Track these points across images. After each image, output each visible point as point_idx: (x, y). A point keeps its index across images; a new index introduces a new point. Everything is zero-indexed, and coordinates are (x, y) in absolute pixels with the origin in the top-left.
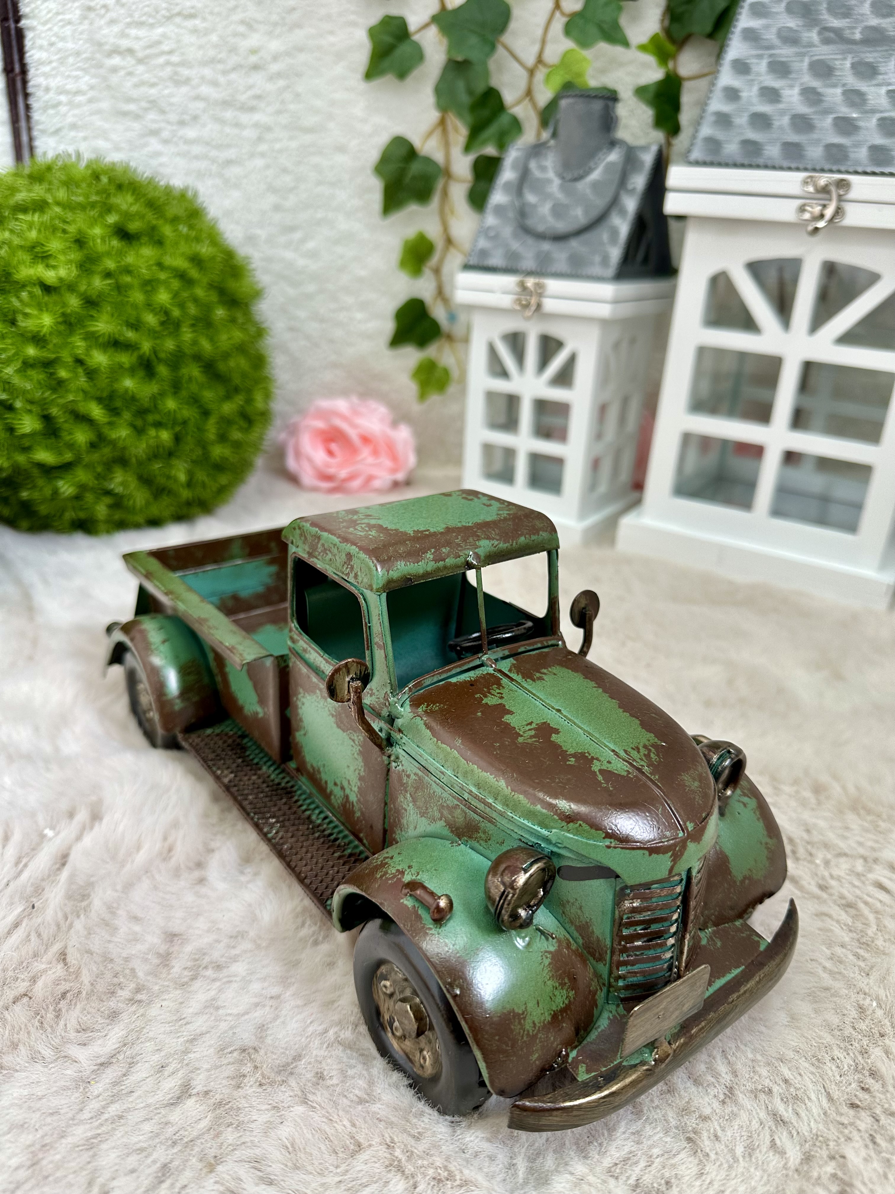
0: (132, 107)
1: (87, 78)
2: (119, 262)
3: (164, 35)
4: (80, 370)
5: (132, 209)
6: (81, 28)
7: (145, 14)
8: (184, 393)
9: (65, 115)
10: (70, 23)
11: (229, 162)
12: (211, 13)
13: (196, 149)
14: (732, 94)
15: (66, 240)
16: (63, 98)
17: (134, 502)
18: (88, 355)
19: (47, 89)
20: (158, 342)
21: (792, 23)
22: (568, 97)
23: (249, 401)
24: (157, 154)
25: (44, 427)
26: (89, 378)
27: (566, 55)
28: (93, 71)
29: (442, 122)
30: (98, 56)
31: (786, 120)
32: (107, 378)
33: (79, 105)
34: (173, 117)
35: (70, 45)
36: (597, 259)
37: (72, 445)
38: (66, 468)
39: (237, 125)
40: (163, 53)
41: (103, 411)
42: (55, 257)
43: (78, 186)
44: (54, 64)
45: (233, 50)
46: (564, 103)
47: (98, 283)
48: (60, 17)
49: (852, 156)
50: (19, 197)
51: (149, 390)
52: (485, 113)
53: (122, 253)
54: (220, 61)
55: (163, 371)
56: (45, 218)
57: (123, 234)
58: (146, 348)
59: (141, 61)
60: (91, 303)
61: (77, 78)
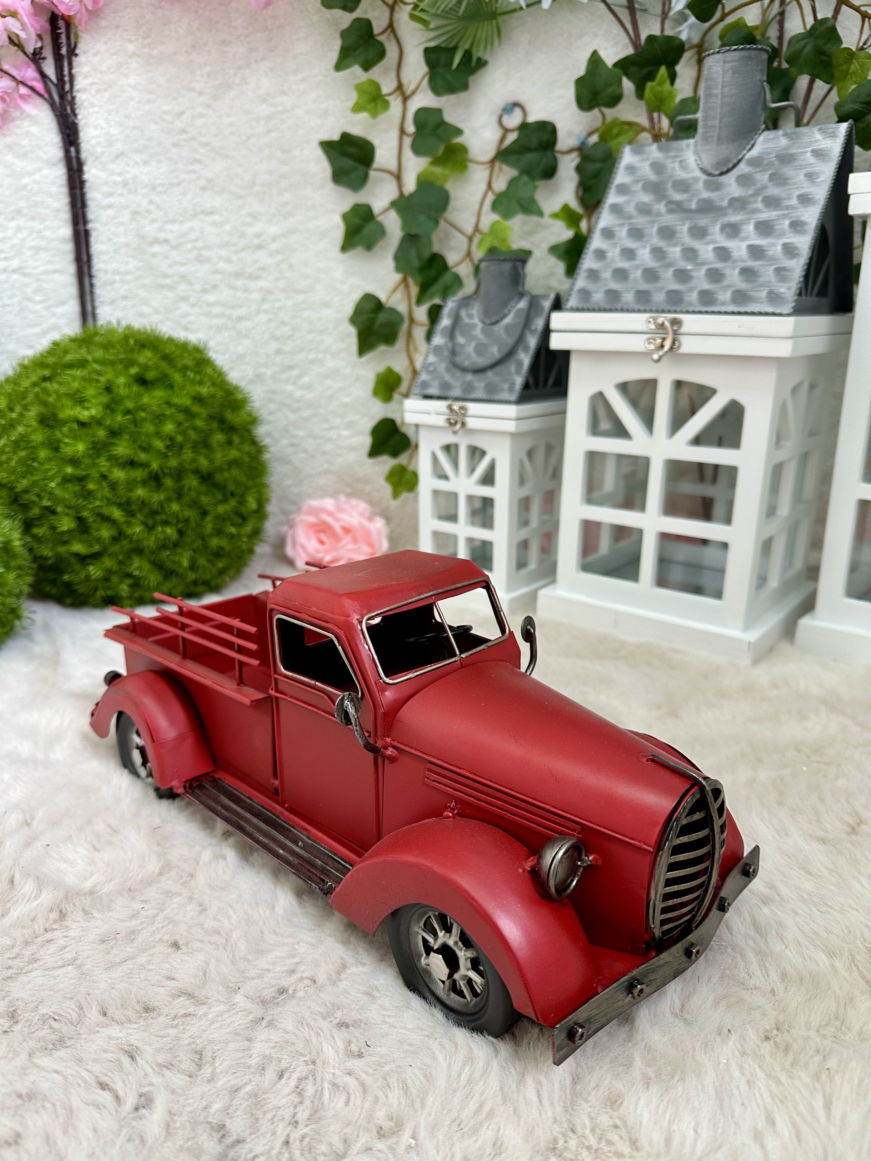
0: (168, 281)
1: (135, 262)
2: (136, 403)
3: (192, 229)
4: (104, 484)
5: (151, 363)
6: (132, 227)
7: (178, 214)
8: (186, 499)
9: (118, 290)
10: (122, 224)
11: (241, 318)
12: (226, 210)
13: (216, 310)
14: (601, 255)
15: (99, 388)
16: (117, 278)
17: (149, 582)
18: (109, 471)
19: (106, 272)
20: (163, 461)
21: (646, 198)
23: (242, 502)
24: (187, 315)
25: (78, 526)
26: (111, 488)
27: (494, 224)
28: (139, 257)
29: (404, 279)
30: (143, 246)
31: (639, 273)
32: (123, 489)
33: (129, 282)
34: (198, 287)
35: (123, 239)
36: (506, 386)
37: (99, 539)
38: (95, 556)
39: (246, 290)
40: (190, 241)
41: (121, 513)
42: (90, 401)
43: (113, 347)
44: (111, 254)
45: (243, 235)
46: (483, 265)
47: (119, 418)
48: (116, 221)
49: (686, 299)
50: (69, 357)
51: (157, 497)
52: (432, 273)
53: (139, 395)
54: (233, 244)
55: (169, 482)
56: (85, 373)
57: (142, 381)
58: (155, 465)
59: (174, 248)
60: (114, 433)
61: (127, 263)
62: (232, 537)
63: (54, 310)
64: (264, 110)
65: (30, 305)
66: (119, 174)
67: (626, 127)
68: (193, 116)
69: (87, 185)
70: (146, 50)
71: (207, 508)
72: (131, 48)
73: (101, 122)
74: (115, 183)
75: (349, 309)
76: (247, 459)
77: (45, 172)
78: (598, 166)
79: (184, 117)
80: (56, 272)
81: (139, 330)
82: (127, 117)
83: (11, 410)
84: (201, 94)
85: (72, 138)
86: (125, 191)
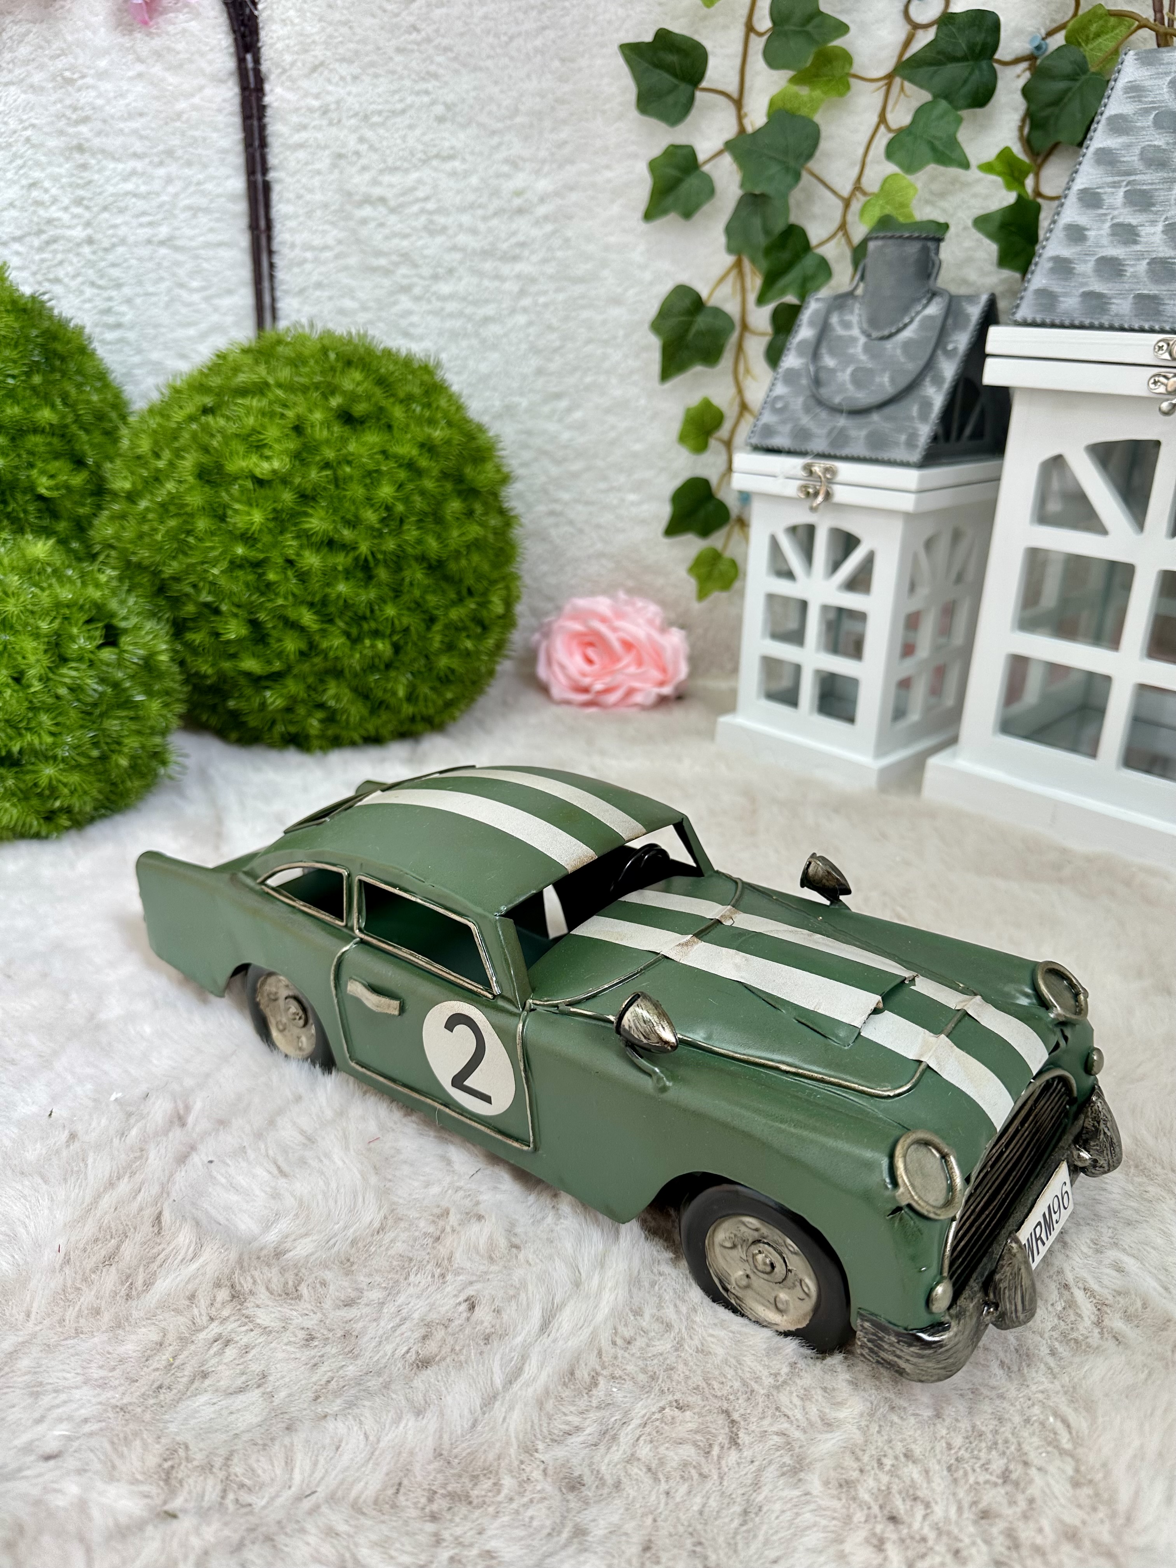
0: (383, 262)
1: (335, 232)
2: (338, 451)
3: (420, 181)
4: (290, 573)
5: (360, 389)
6: (332, 177)
7: (401, 158)
8: (406, 598)
9: (310, 274)
10: (318, 172)
11: (486, 320)
12: (472, 153)
13: (451, 306)
14: (1076, 234)
15: (284, 428)
16: (309, 255)
17: (349, 716)
18: (298, 555)
19: (293, 246)
20: (375, 541)
21: (1160, 140)
22: (877, 238)
23: (484, 604)
24: (408, 313)
25: (251, 633)
26: (299, 580)
27: (888, 180)
28: (342, 223)
29: (738, 264)
30: (348, 207)
31: (1143, 266)
32: (318, 581)
33: (325, 262)
34: (426, 271)
35: (318, 197)
36: (903, 438)
37: (281, 652)
38: (275, 678)
39: (498, 277)
40: (417, 200)
41: (314, 617)
42: (271, 447)
43: (305, 363)
44: (301, 219)
45: (496, 193)
46: (872, 245)
47: (314, 474)
48: (310, 167)
50: (242, 378)
51: (366, 596)
52: (786, 255)
53: (344, 441)
54: (480, 206)
55: (382, 574)
56: (264, 402)
57: (347, 418)
58: (364, 548)
59: (393, 210)
60: (306, 498)
61: (324, 233)
62: (468, 654)
63: (216, 301)
65: (184, 294)
66: (317, 96)
67: (1113, 21)
69: (269, 112)
71: (436, 612)
73: (292, 13)
74: (311, 110)
75: (652, 309)
76: (491, 538)
77: (208, 92)
78: (1062, 85)
80: (220, 244)
81: (341, 337)
83: (157, 456)
85: (248, 39)
86: (325, 122)
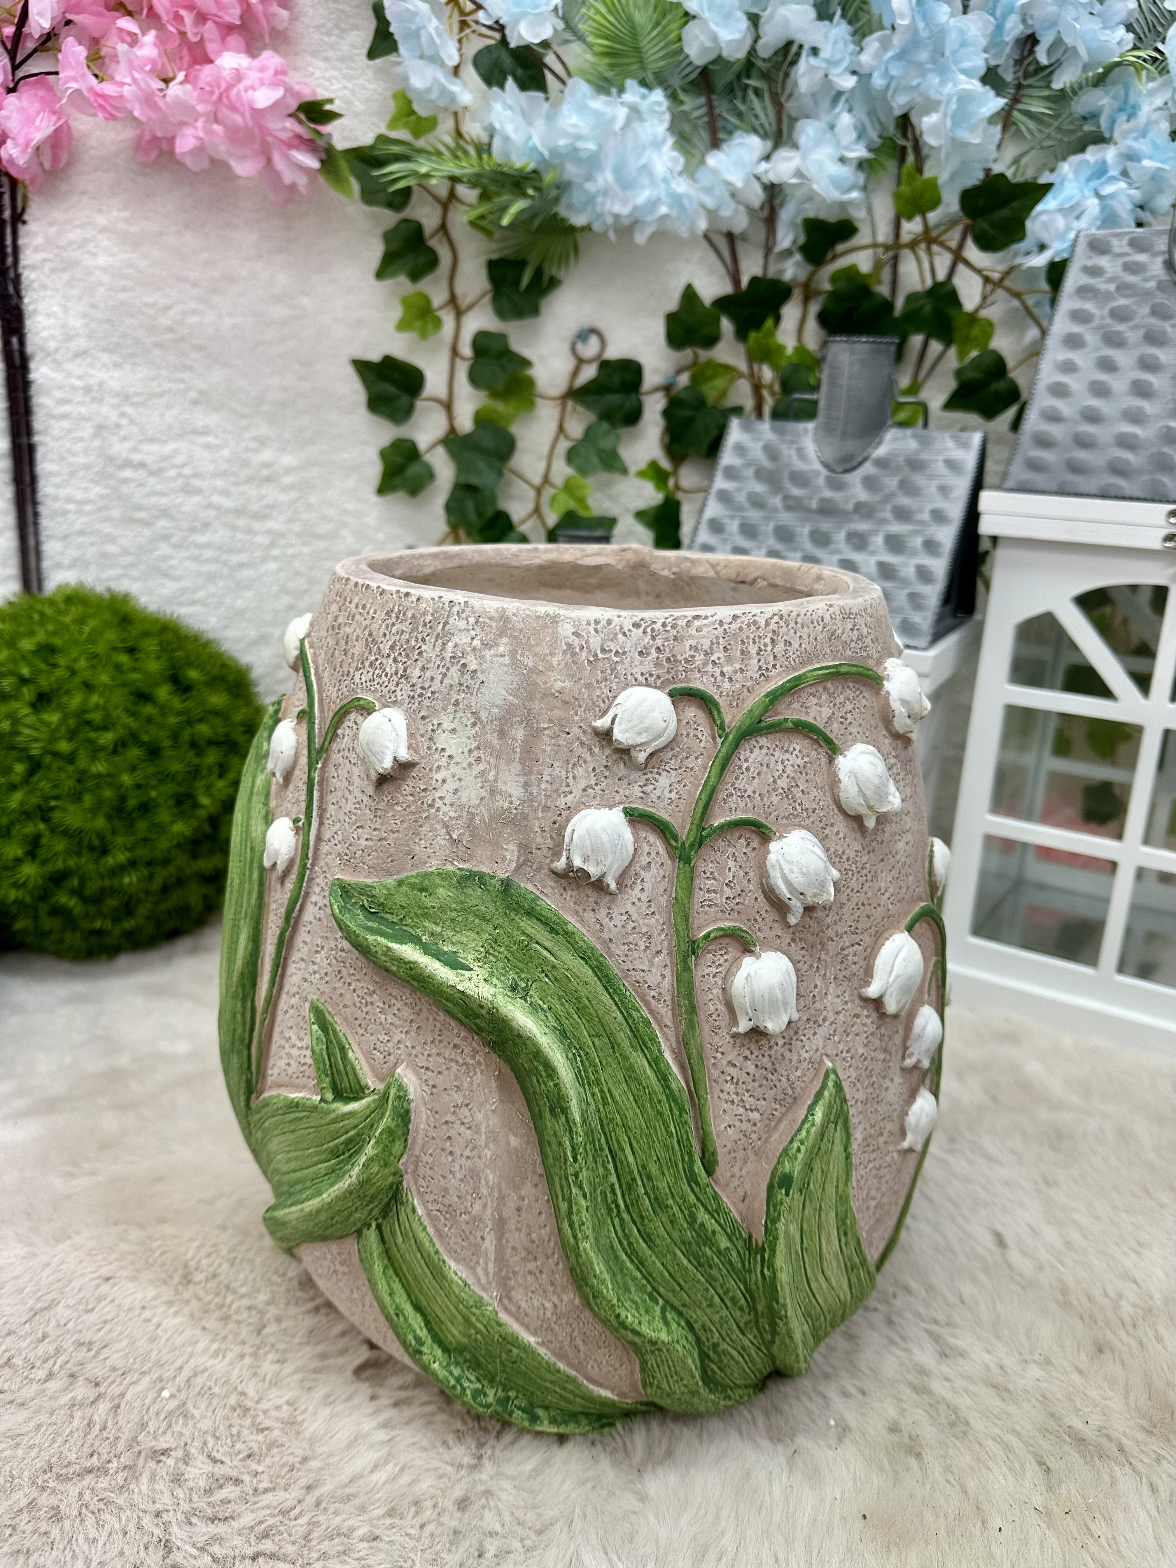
0: (142, 515)
1: (97, 489)
3: (177, 451)
6: (94, 444)
7: (159, 432)
9: (73, 523)
10: (81, 440)
11: (240, 566)
12: (224, 431)
13: (208, 554)
16: (72, 507)
19: (56, 498)
21: (759, 488)
27: (569, 479)
28: (104, 482)
30: (111, 470)
33: (89, 513)
34: (185, 524)
35: (82, 460)
39: (250, 531)
40: (175, 466)
44: (65, 477)
45: (245, 464)
48: (73, 435)
54: (233, 474)
59: (153, 473)
61: (86, 489)
64: (278, 312)
66: (80, 378)
67: (721, 370)
68: (184, 313)
70: (121, 225)
72: (101, 220)
73: (56, 309)
74: (74, 388)
78: (689, 413)
79: (171, 313)
82: (93, 306)
84: (195, 285)
85: (14, 325)
86: (88, 400)
